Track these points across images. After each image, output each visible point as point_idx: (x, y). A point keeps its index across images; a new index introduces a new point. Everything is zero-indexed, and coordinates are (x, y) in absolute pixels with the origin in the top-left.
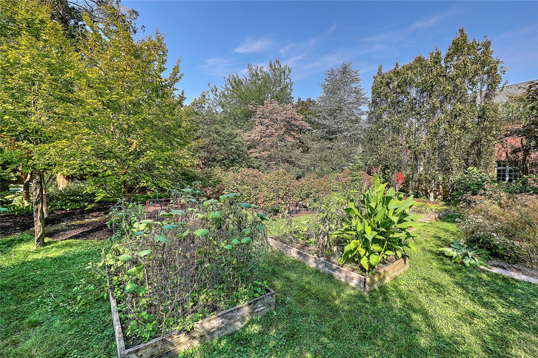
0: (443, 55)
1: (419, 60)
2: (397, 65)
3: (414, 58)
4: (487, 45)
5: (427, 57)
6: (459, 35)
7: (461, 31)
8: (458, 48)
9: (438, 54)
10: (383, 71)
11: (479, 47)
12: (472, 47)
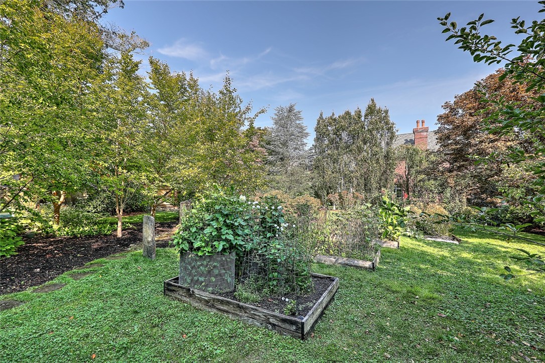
0: (363, 114)
1: (348, 113)
2: (333, 114)
3: (345, 112)
4: (386, 112)
5: (353, 114)
6: (371, 102)
7: (373, 100)
8: (371, 110)
9: (360, 112)
10: (324, 117)
11: (382, 112)
12: (379, 111)
